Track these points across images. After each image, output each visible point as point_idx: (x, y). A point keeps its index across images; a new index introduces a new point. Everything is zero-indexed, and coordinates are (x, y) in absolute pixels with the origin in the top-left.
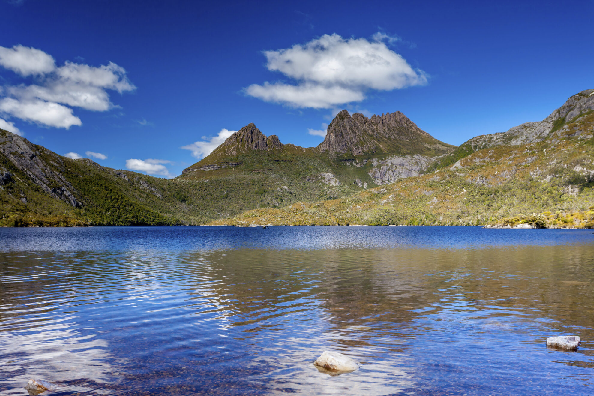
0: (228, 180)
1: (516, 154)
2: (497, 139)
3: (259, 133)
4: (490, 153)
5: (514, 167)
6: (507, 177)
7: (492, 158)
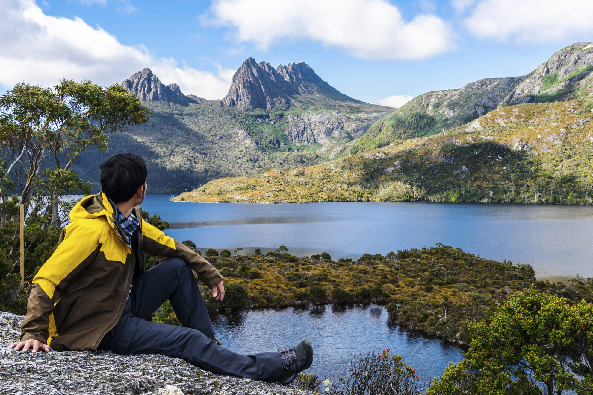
0: (126, 137)
1: (556, 114)
2: (452, 96)
3: (156, 80)
4: (515, 112)
5: (563, 130)
6: (556, 142)
7: (520, 118)
